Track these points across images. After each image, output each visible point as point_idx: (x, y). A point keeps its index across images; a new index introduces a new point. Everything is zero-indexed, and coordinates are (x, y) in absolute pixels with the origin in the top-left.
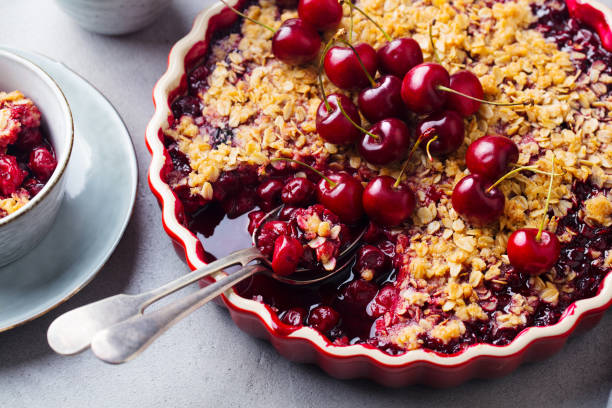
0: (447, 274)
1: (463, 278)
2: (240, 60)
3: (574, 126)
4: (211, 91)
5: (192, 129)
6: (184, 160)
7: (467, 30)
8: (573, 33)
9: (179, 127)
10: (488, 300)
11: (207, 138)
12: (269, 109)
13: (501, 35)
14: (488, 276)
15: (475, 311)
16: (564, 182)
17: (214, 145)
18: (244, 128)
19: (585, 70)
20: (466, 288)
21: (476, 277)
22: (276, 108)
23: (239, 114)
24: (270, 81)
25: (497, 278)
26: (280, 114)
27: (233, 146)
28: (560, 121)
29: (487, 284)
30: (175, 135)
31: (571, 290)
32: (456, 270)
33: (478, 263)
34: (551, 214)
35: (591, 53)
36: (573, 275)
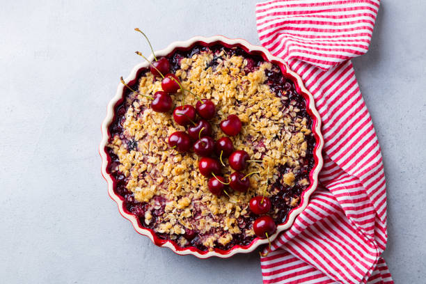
0: (226, 212)
1: (232, 214)
2: (138, 106)
3: (281, 137)
4: (126, 123)
5: (119, 142)
6: (116, 157)
7: (236, 88)
8: (283, 84)
9: (113, 142)
10: (242, 224)
11: (125, 146)
12: (152, 133)
13: (251, 90)
14: (242, 213)
15: (236, 230)
16: (275, 167)
17: (129, 150)
18: (141, 141)
19: (287, 107)
20: (233, 220)
21: (237, 214)
22: (154, 132)
23: (139, 135)
24: (152, 117)
25: (246, 215)
26: (156, 135)
27: (137, 151)
28: (275, 135)
29: (241, 217)
30: (111, 146)
31: (276, 217)
32: (229, 211)
33: (238, 208)
34: (269, 182)
35: (290, 96)
36: (277, 210)
